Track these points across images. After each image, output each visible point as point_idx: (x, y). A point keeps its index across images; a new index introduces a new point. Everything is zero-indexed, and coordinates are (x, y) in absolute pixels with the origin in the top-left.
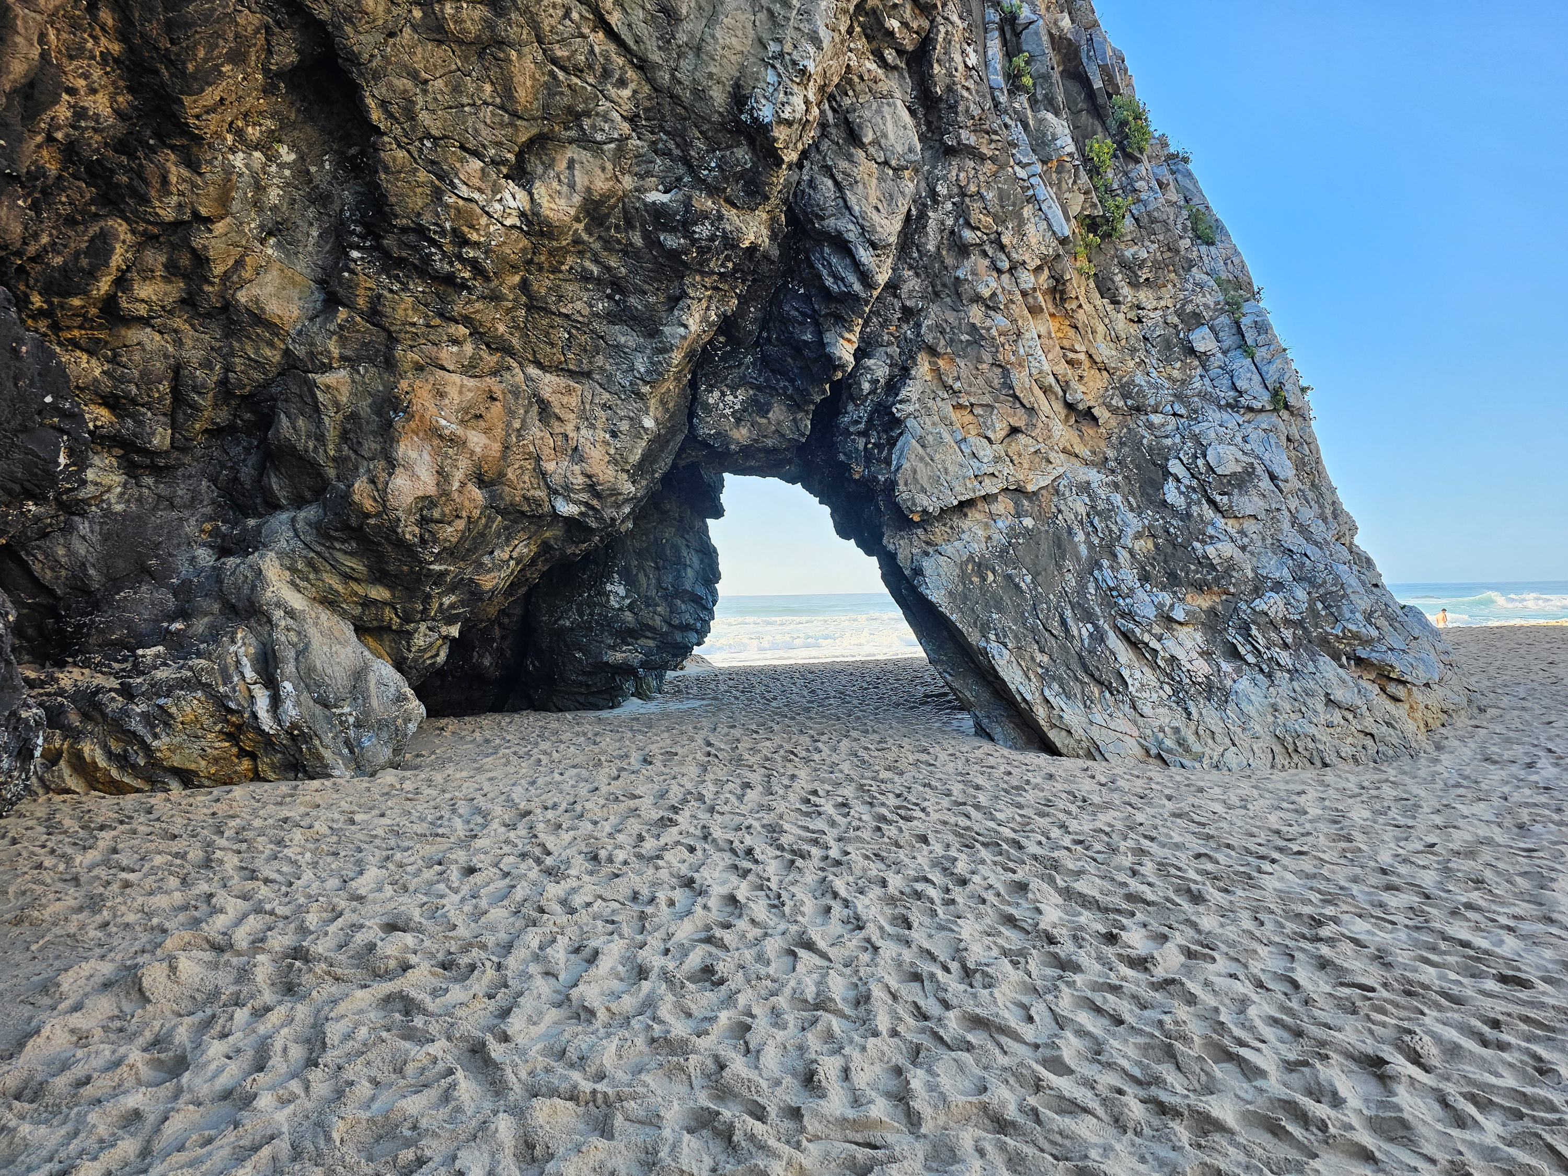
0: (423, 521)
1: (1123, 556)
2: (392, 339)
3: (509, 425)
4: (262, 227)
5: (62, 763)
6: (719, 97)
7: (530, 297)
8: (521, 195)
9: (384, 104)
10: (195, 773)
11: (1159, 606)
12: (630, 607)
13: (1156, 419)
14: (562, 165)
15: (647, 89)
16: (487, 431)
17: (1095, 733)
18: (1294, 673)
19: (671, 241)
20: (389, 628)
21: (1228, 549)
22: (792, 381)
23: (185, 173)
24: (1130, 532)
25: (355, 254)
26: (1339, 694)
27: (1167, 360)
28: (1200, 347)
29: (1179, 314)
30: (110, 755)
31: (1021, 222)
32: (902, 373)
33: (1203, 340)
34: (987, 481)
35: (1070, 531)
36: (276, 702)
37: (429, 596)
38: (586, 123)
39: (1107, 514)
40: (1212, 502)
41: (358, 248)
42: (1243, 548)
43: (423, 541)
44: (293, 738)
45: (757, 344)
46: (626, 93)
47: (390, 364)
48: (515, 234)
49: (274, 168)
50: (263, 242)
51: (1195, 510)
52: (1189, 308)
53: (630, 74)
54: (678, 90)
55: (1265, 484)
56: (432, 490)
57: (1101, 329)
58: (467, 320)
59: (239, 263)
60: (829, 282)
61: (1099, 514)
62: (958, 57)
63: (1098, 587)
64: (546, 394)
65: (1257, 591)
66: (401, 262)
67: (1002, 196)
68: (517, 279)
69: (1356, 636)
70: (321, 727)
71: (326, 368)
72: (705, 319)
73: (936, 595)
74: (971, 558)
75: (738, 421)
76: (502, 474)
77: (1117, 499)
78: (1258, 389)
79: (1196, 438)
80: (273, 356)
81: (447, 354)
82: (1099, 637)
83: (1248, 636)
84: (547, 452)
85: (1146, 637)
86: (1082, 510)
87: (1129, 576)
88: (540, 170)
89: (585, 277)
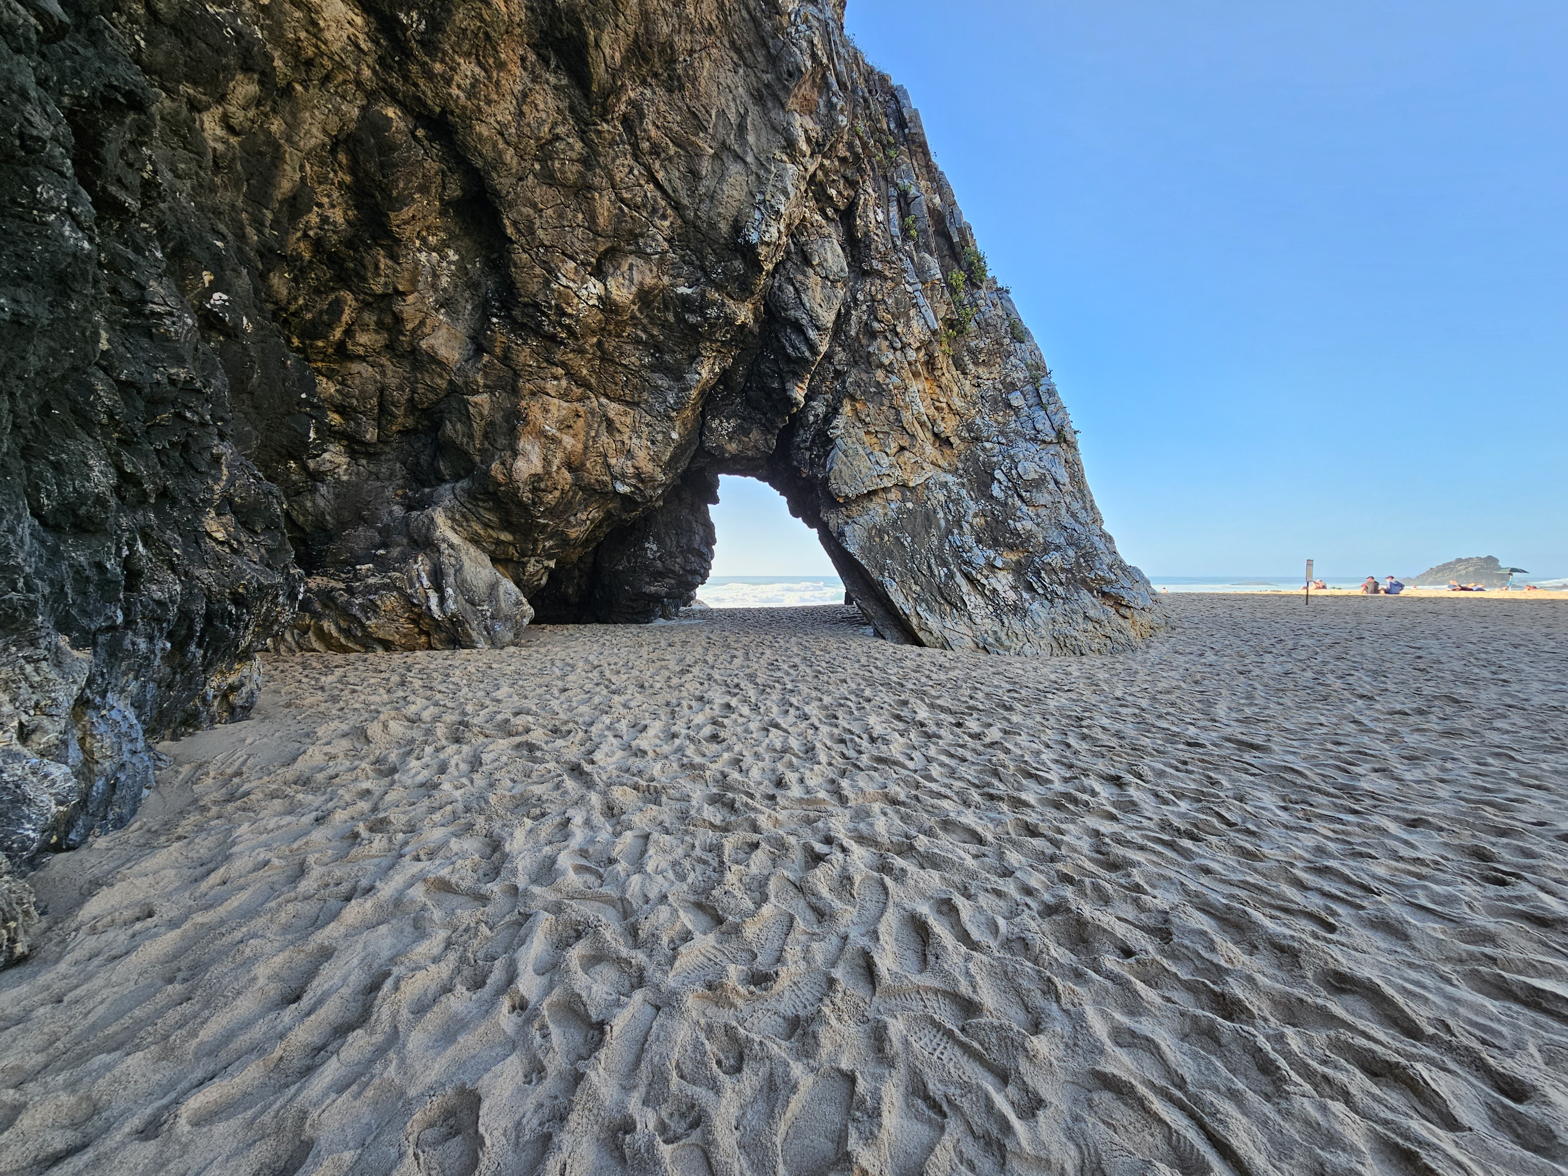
0: (535, 490)
1: (966, 527)
2: (517, 375)
3: (588, 433)
4: (436, 301)
5: (310, 633)
6: (724, 227)
7: (603, 352)
8: (599, 285)
9: (515, 223)
10: (392, 643)
11: (987, 558)
12: (660, 558)
13: (988, 445)
14: (625, 267)
15: (679, 221)
16: (574, 436)
17: (947, 633)
18: (1066, 600)
19: (692, 319)
20: (511, 560)
21: (1029, 525)
22: (765, 414)
23: (390, 263)
24: (971, 513)
25: (495, 320)
26: (1091, 613)
27: (994, 410)
28: (1015, 403)
29: (1003, 383)
30: (340, 629)
31: (909, 319)
32: (834, 411)
33: (1016, 400)
34: (885, 479)
35: (935, 511)
36: (442, 600)
37: (536, 540)
38: (641, 242)
39: (958, 502)
40: (1020, 497)
41: (496, 316)
42: (1038, 525)
43: (534, 503)
44: (453, 623)
45: (743, 391)
46: (667, 223)
47: (515, 391)
48: (595, 310)
49: (444, 264)
50: (437, 310)
51: (1010, 501)
52: (1008, 380)
53: (669, 211)
54: (699, 223)
55: (1052, 486)
56: (540, 470)
57: (955, 389)
58: (563, 365)
59: (422, 323)
60: (790, 350)
61: (952, 501)
62: (871, 215)
63: (951, 546)
64: (611, 414)
65: (1046, 551)
66: (523, 326)
67: (897, 302)
68: (595, 340)
69: (1103, 579)
70: (470, 616)
71: (476, 392)
72: (712, 370)
73: (852, 549)
75: (731, 439)
76: (583, 465)
77: (964, 492)
78: (1048, 430)
79: (1011, 457)
80: (443, 384)
81: (551, 386)
82: (951, 576)
83: (1039, 577)
84: (611, 452)
85: (979, 577)
86: (942, 499)
87: (970, 540)
88: (611, 270)
89: (638, 341)
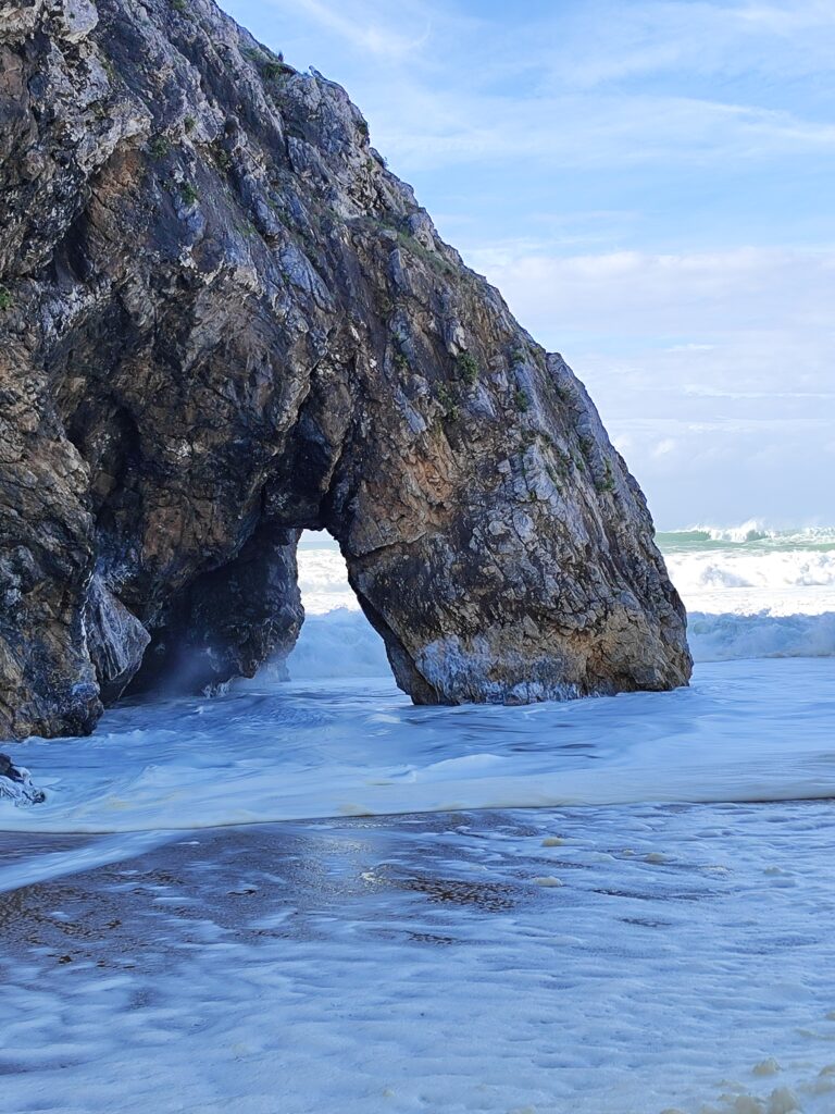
1: (446, 573)
2: (142, 497)
3: (183, 522)
8: (189, 447)
11: (459, 594)
13: (471, 508)
14: (203, 436)
15: (233, 409)
16: (176, 527)
21: (493, 569)
22: (307, 492)
24: (449, 562)
25: (130, 469)
26: (529, 632)
27: (485, 477)
28: (502, 471)
29: (496, 453)
31: (399, 429)
33: (504, 467)
34: (388, 539)
35: (424, 562)
37: (152, 591)
38: (212, 422)
39: (441, 553)
40: (489, 548)
41: (131, 467)
42: (501, 569)
43: (153, 571)
45: (291, 474)
48: (186, 458)
49: (104, 443)
51: (482, 552)
52: (500, 450)
53: (227, 405)
54: (244, 409)
56: (156, 553)
61: (437, 553)
63: (433, 586)
64: (198, 508)
65: (505, 588)
66: (146, 471)
67: (389, 419)
68: (187, 471)
72: (261, 477)
73: (363, 590)
74: (379, 574)
75: (285, 508)
76: (181, 543)
77: (447, 546)
78: (524, 492)
79: (487, 517)
81: (161, 501)
82: (432, 607)
83: (497, 607)
86: (430, 551)
87: (448, 581)
88: (195, 439)
